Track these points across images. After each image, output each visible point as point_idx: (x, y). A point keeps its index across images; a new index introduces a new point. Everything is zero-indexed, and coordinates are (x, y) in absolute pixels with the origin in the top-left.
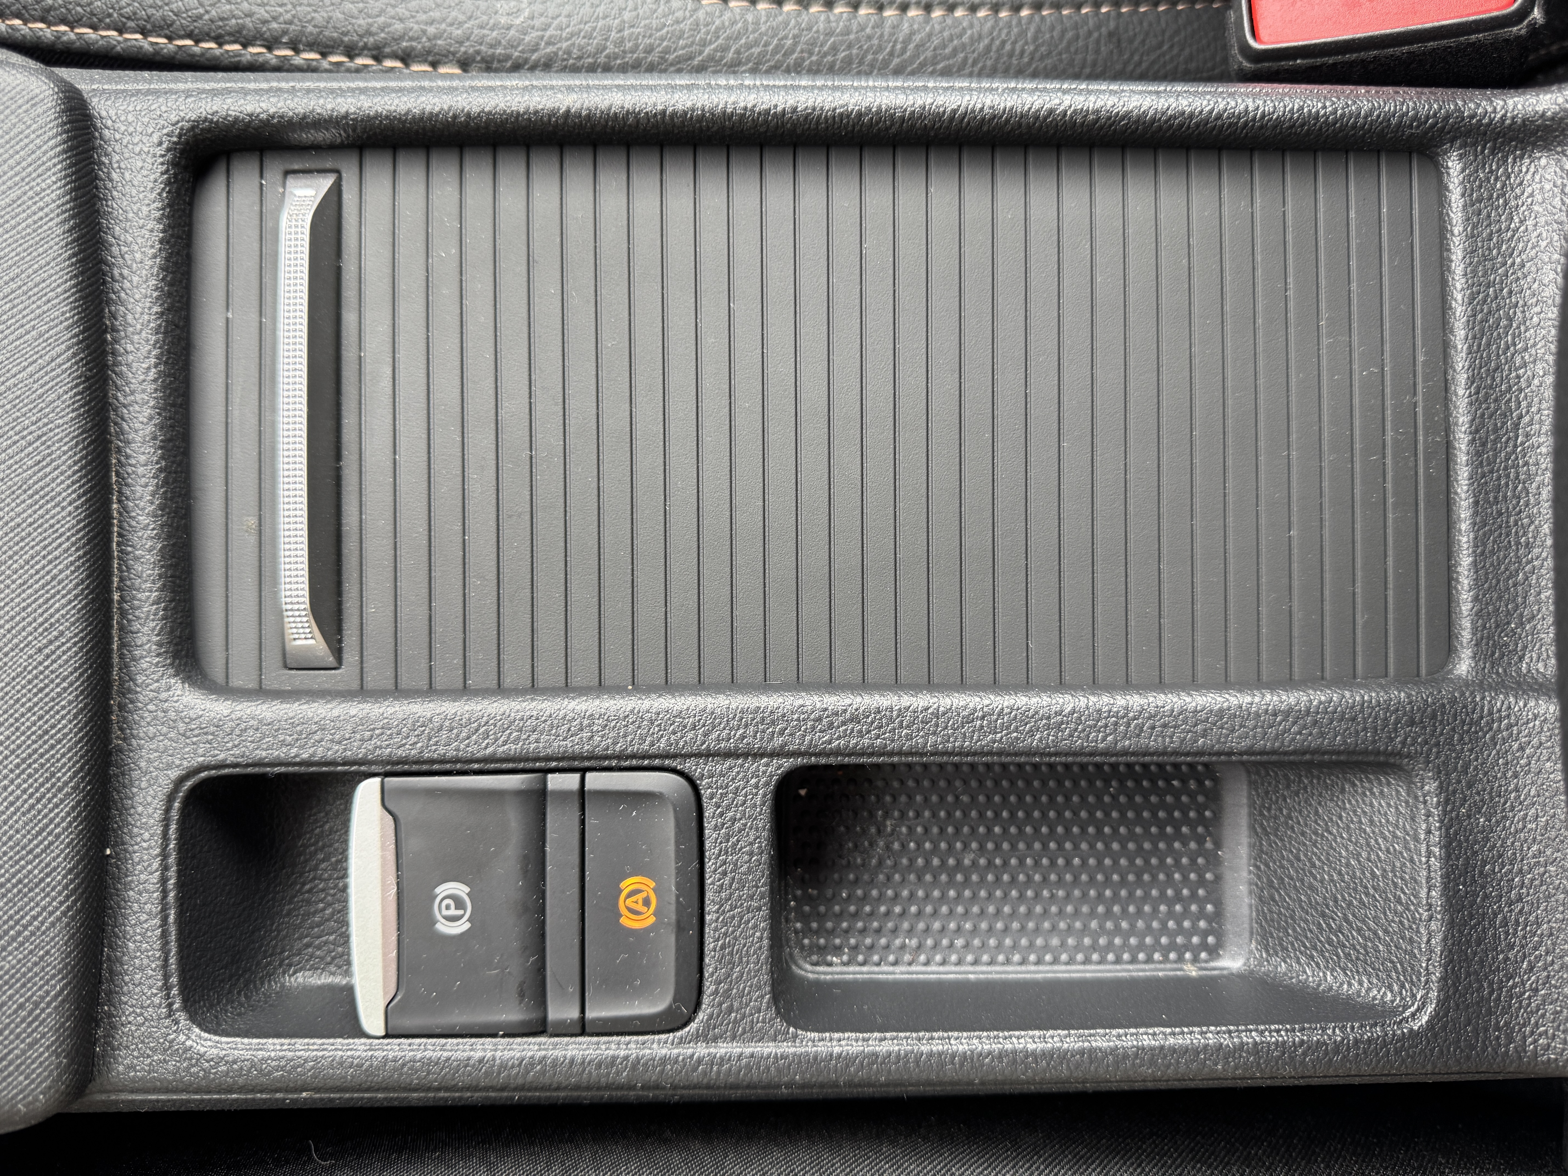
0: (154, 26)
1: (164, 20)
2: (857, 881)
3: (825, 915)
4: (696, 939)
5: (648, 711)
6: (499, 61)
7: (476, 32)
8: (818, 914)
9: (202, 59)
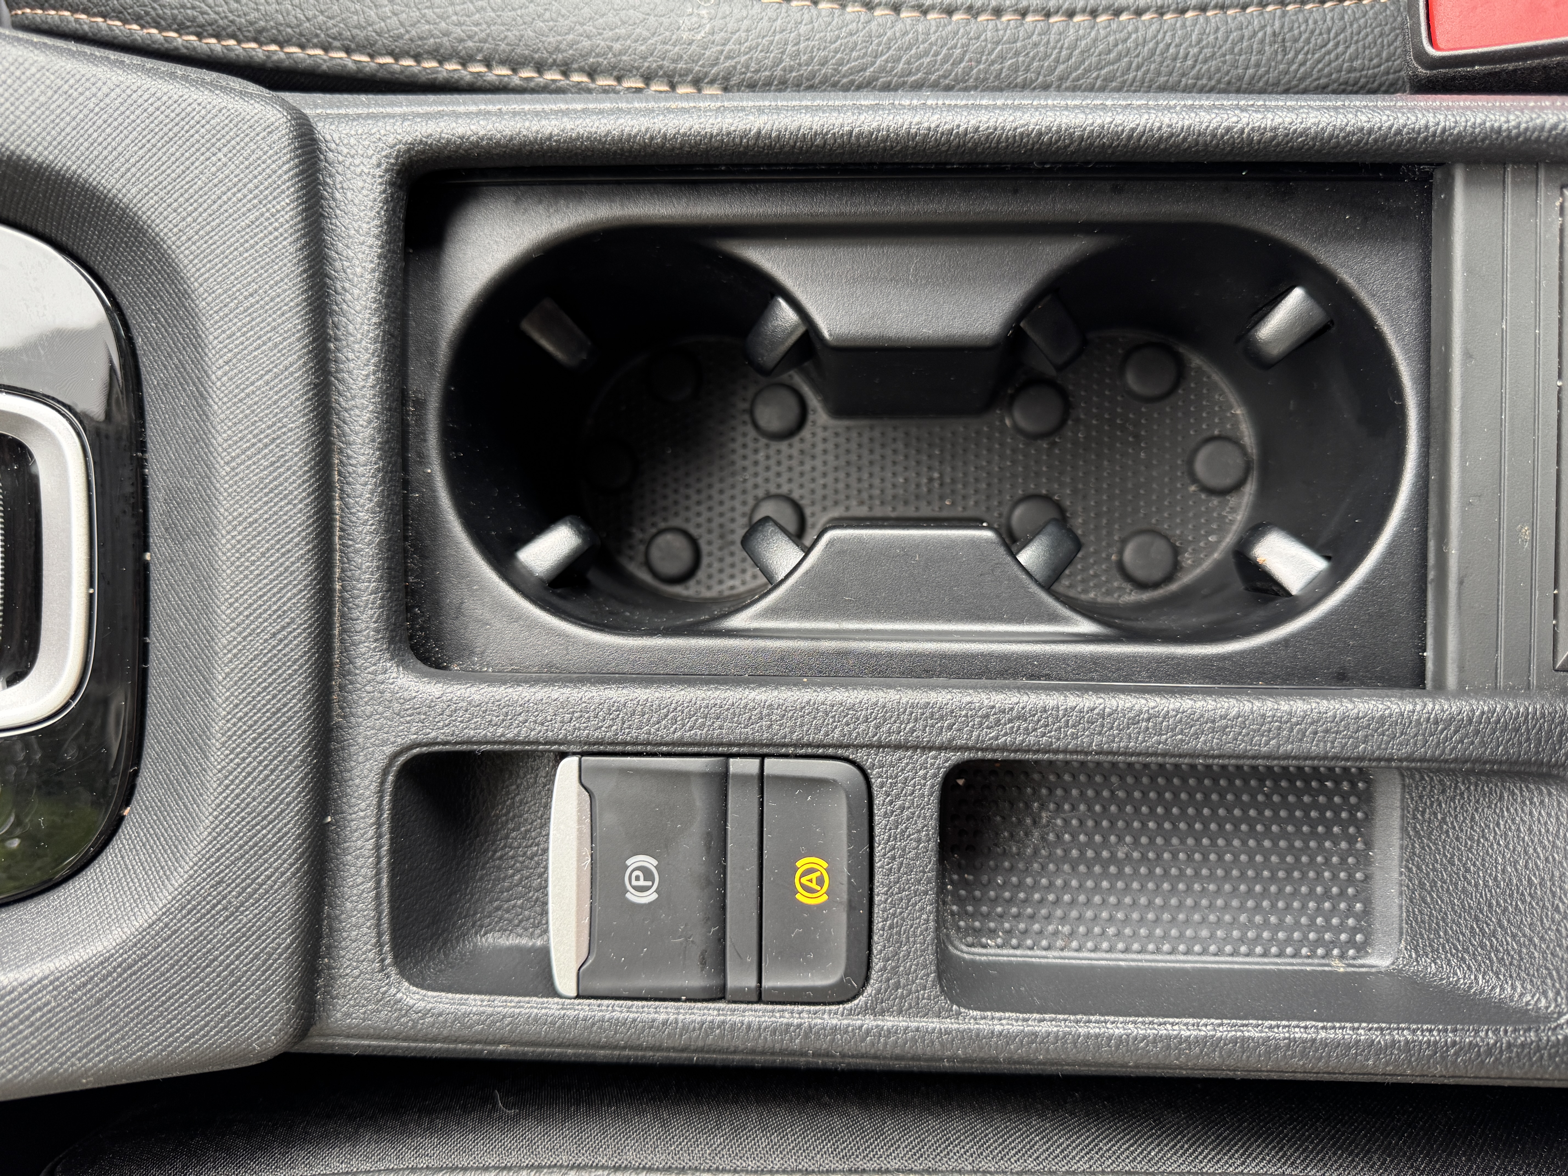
0: (358, 46)
1: (368, 40)
2: (1012, 868)
3: (980, 900)
4: (866, 918)
5: (823, 704)
6: (680, 76)
7: (659, 48)
8: (974, 898)
9: (402, 77)
